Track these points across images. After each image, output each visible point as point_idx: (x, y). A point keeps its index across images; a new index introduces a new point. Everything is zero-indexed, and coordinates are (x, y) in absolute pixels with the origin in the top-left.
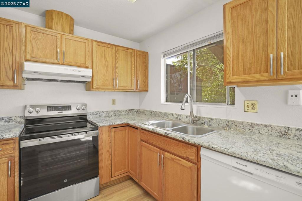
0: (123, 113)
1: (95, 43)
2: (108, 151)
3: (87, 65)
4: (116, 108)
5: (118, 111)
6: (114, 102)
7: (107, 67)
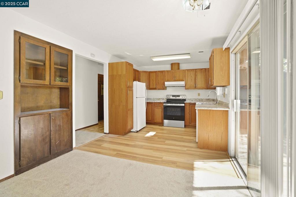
0: (204, 100)
1: (186, 71)
2: (188, 113)
3: (183, 80)
4: (200, 97)
5: (201, 99)
6: (199, 94)
7: (192, 79)
